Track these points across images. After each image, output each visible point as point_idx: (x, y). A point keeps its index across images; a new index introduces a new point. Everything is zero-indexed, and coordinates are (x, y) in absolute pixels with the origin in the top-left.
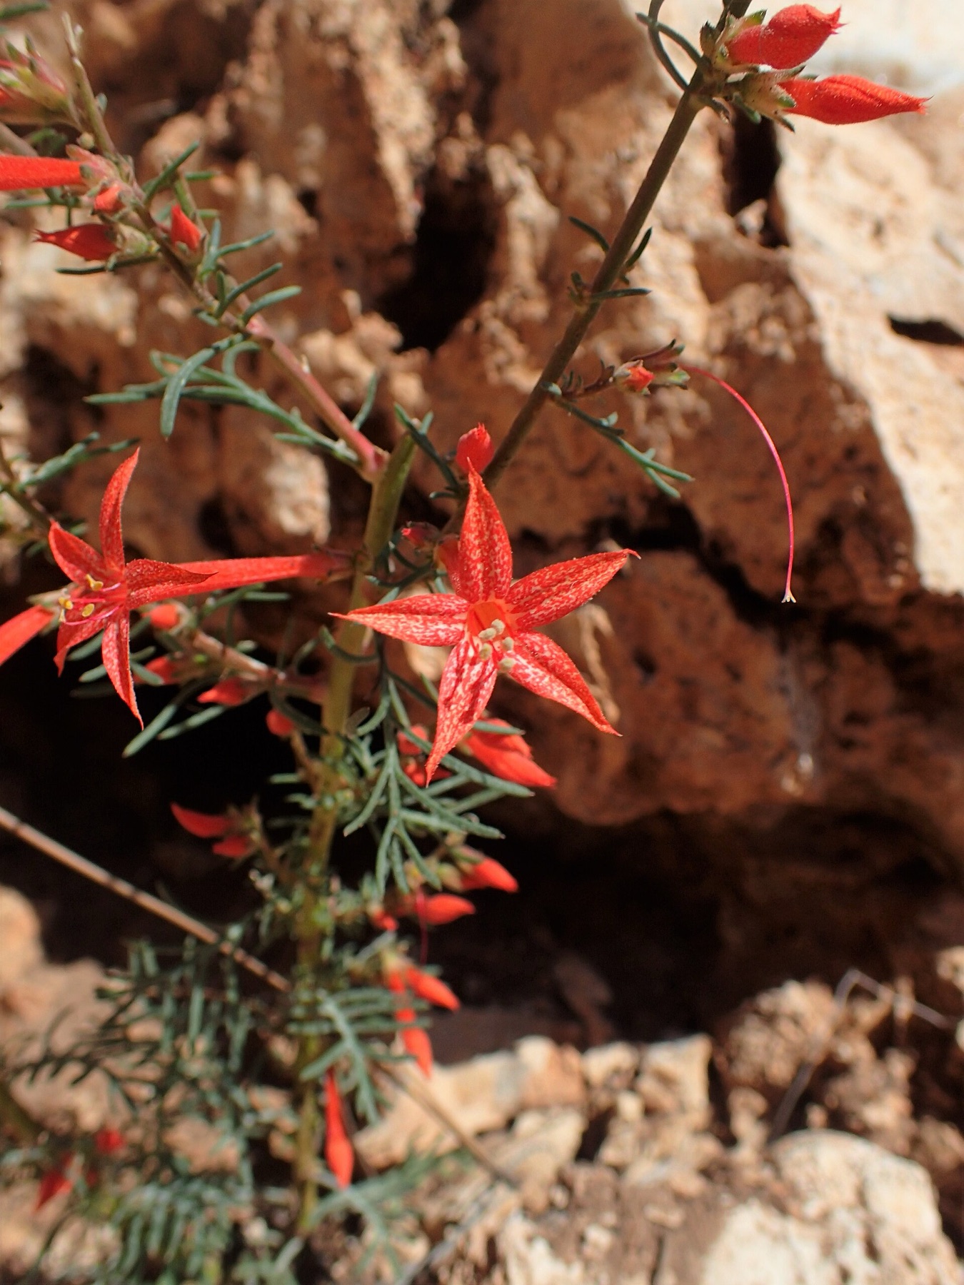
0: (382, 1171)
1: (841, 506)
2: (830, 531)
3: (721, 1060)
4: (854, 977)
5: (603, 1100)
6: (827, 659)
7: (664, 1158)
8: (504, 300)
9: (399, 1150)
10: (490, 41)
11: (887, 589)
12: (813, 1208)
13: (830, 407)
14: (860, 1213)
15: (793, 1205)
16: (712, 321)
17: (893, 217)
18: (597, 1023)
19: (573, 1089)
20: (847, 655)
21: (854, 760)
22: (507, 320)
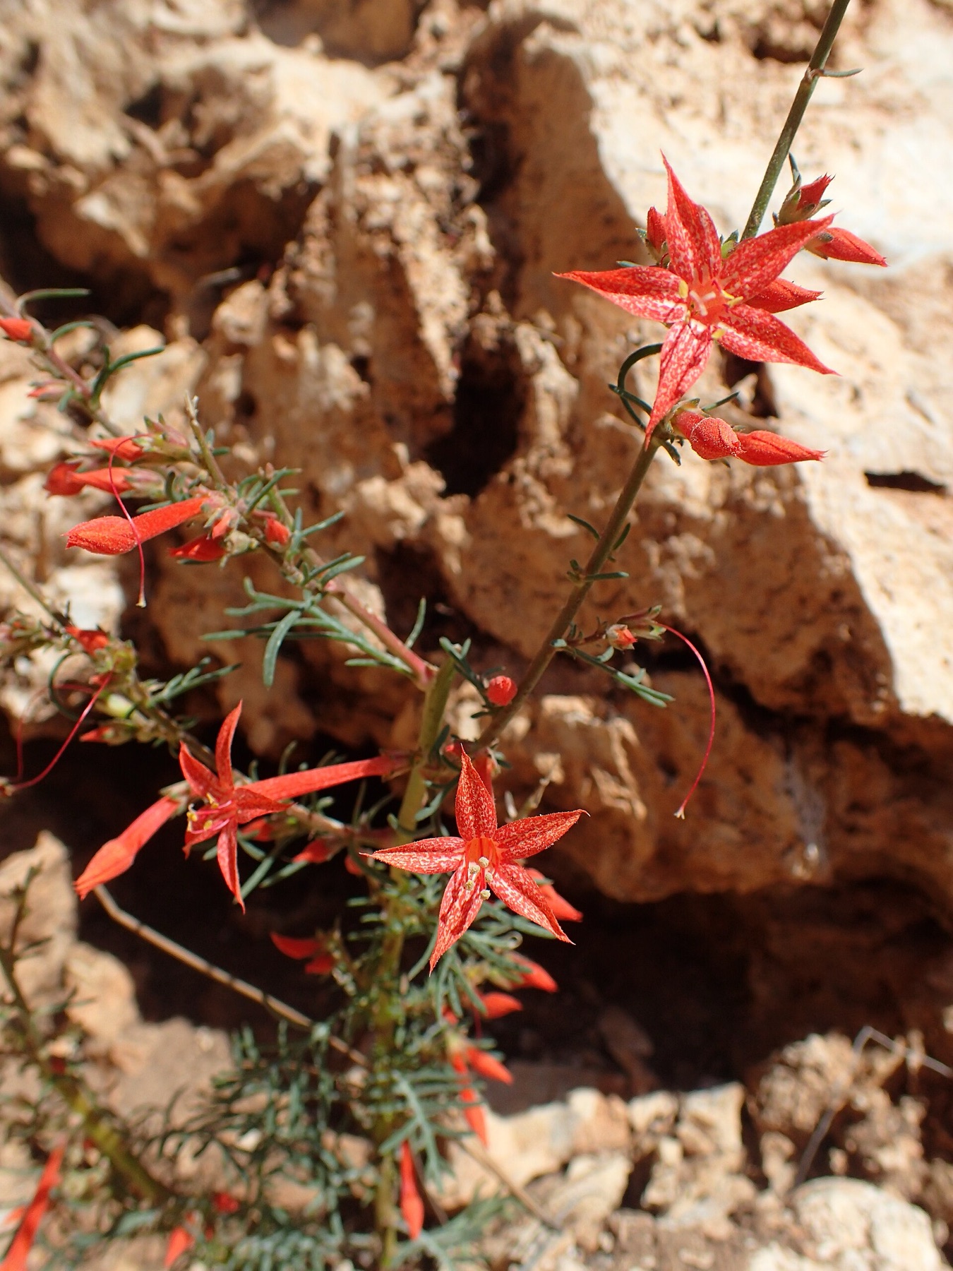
0: (453, 1213)
1: (830, 639)
2: (822, 658)
3: (752, 1106)
4: (868, 1033)
5: (647, 1144)
6: (829, 758)
7: (703, 1197)
8: (533, 458)
9: (466, 1194)
10: (515, 225)
11: (872, 713)
12: (826, 1250)
13: (817, 557)
14: (868, 1254)
15: (808, 1247)
16: (714, 479)
17: (868, 383)
18: (639, 1074)
19: (620, 1135)
20: (847, 752)
21: (857, 843)
22: (537, 475)
